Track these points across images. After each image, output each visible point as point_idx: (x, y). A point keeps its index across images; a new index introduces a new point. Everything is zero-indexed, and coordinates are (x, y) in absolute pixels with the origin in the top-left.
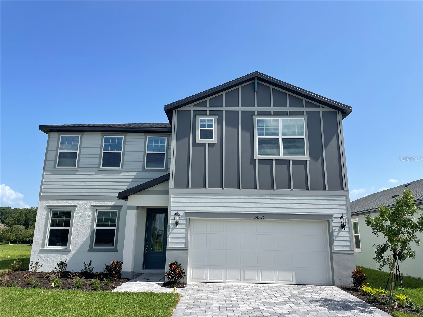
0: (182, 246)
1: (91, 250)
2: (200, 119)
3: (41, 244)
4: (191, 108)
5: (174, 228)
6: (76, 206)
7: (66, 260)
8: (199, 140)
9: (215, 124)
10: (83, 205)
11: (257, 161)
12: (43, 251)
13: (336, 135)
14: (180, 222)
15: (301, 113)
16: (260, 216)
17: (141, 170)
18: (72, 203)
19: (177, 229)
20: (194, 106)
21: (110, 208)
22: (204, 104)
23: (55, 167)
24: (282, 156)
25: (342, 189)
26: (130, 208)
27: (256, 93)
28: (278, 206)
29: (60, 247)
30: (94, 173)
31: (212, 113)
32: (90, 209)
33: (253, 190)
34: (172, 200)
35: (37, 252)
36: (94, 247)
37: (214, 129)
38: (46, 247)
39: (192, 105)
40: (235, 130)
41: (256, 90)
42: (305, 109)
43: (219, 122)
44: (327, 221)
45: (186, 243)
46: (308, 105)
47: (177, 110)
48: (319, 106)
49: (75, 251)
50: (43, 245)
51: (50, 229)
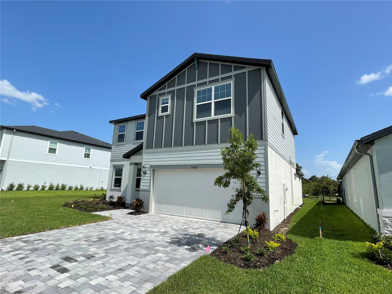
0: (148, 188)
2: (161, 99)
4: (157, 93)
5: (144, 176)
7: (113, 195)
8: (160, 114)
9: (170, 101)
11: (195, 124)
12: (111, 190)
13: (259, 90)
14: (147, 172)
15: (230, 77)
16: (194, 167)
18: (122, 163)
19: (146, 177)
20: (159, 91)
22: (164, 88)
23: (116, 143)
24: (213, 117)
25: (262, 139)
27: (197, 70)
29: (118, 188)
31: (168, 93)
35: (109, 190)
37: (169, 104)
38: (113, 188)
39: (157, 90)
40: (183, 102)
41: (197, 68)
42: (233, 73)
43: (173, 99)
45: (150, 186)
46: (236, 68)
47: (149, 96)
48: (245, 68)
49: (123, 190)
50: (111, 187)
51: (115, 178)
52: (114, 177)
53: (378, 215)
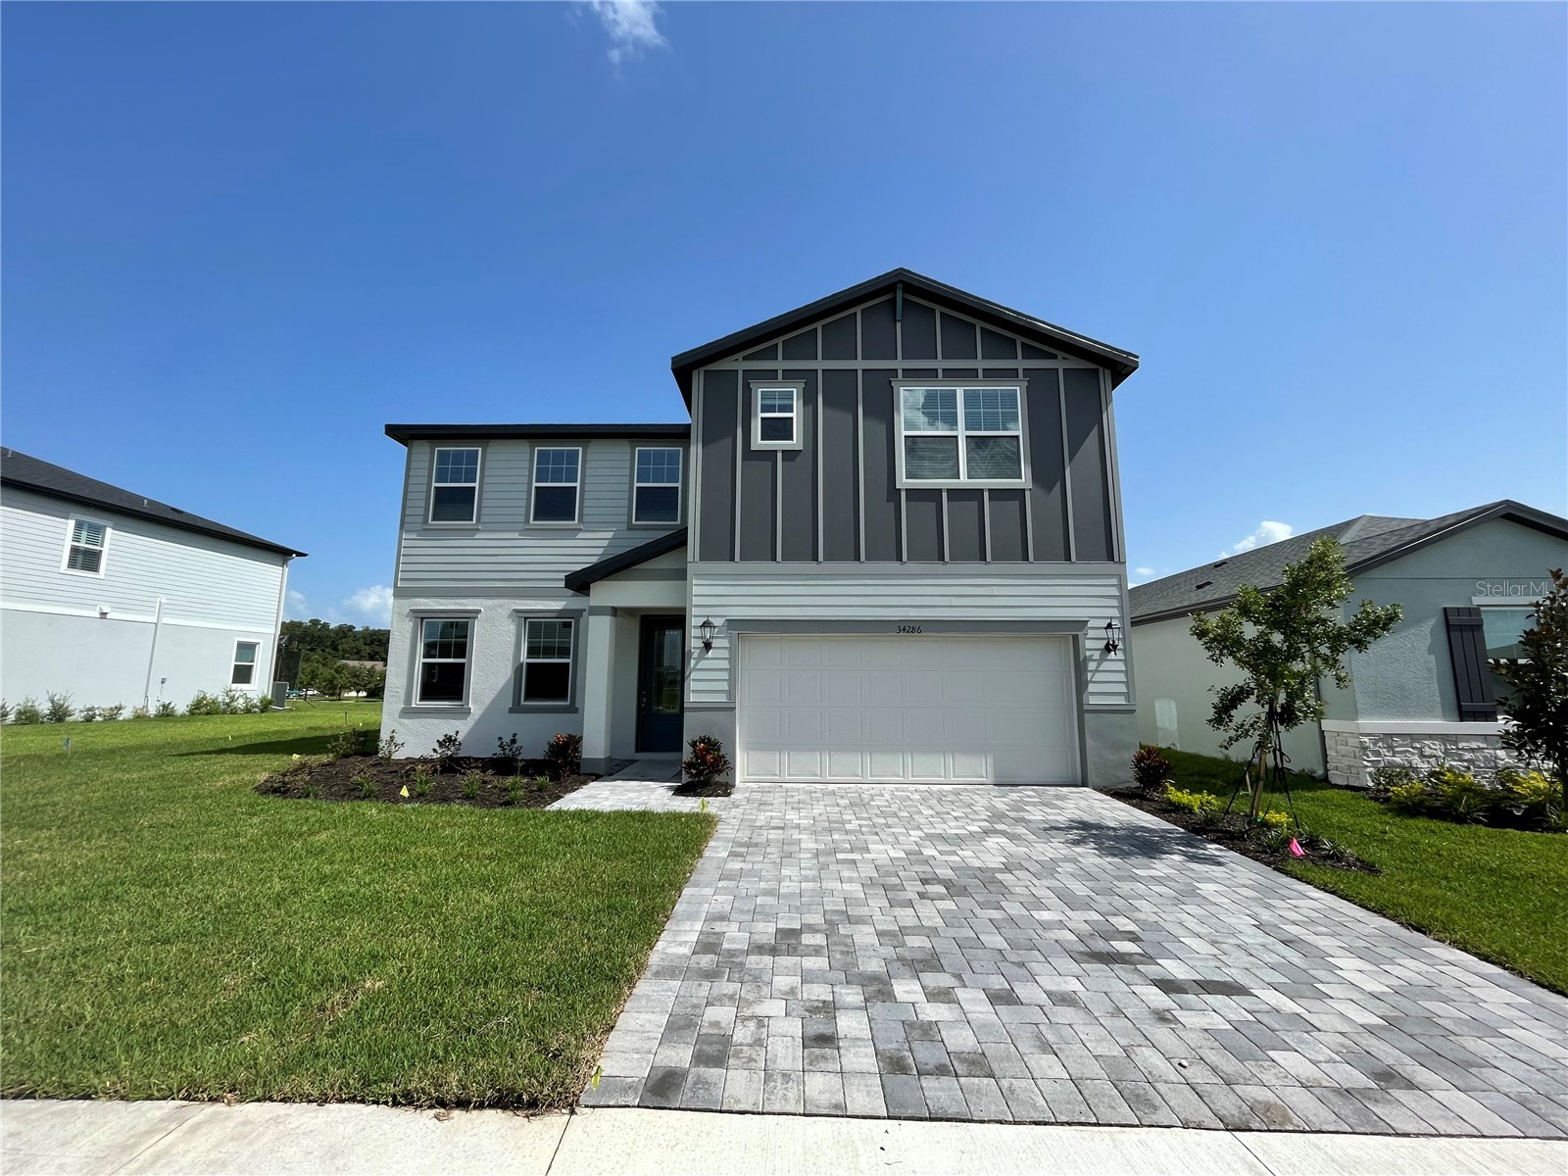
0: (722, 698)
1: (516, 709)
2: (759, 392)
3: (403, 697)
4: (738, 364)
5: (700, 658)
6: (479, 611)
7: (457, 732)
8: (758, 443)
9: (797, 404)
10: (493, 608)
11: (903, 494)
12: (408, 712)
13: (1096, 427)
14: (715, 643)
15: (1011, 374)
16: (909, 628)
17: (625, 527)
18: (469, 604)
19: (708, 659)
20: (744, 358)
21: (554, 615)
22: (770, 354)
23: (426, 521)
24: (964, 480)
25: (1111, 558)
26: (597, 611)
27: (899, 325)
28: (955, 601)
29: (446, 703)
30: (516, 535)
31: (790, 375)
32: (509, 617)
33: (894, 566)
34: (695, 590)
35: (397, 715)
36: (522, 703)
37: (796, 415)
38: (416, 702)
39: (740, 356)
40: (850, 418)
41: (899, 317)
42: (1020, 364)
43: (809, 399)
44: (1071, 637)
45: (731, 693)
46: (1030, 353)
47: (702, 370)
48: (1055, 357)
49: (480, 712)
50: (408, 699)
51: (423, 663)
52: (420, 660)
53: (1322, 733)
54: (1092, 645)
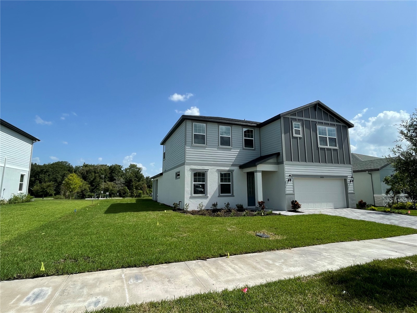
0: (292, 192)
1: (219, 196)
2: (294, 123)
3: (190, 193)
5: (288, 183)
6: (208, 170)
8: (295, 135)
9: (301, 127)
10: (211, 169)
12: (191, 198)
15: (334, 125)
16: (322, 177)
17: (242, 149)
18: (206, 168)
21: (227, 171)
22: (295, 115)
23: (192, 144)
24: (328, 147)
25: (350, 164)
27: (317, 112)
28: (329, 172)
29: (201, 195)
30: (216, 149)
31: (299, 120)
32: (216, 171)
33: (319, 164)
34: (286, 168)
35: (189, 199)
36: (220, 194)
37: (300, 129)
38: (193, 195)
39: (290, 115)
40: (310, 131)
41: (317, 110)
42: (335, 123)
44: (344, 180)
46: (337, 121)
47: (283, 118)
48: (340, 122)
49: (210, 197)
50: (191, 194)
51: (194, 184)
53: (374, 197)
54: (348, 181)
